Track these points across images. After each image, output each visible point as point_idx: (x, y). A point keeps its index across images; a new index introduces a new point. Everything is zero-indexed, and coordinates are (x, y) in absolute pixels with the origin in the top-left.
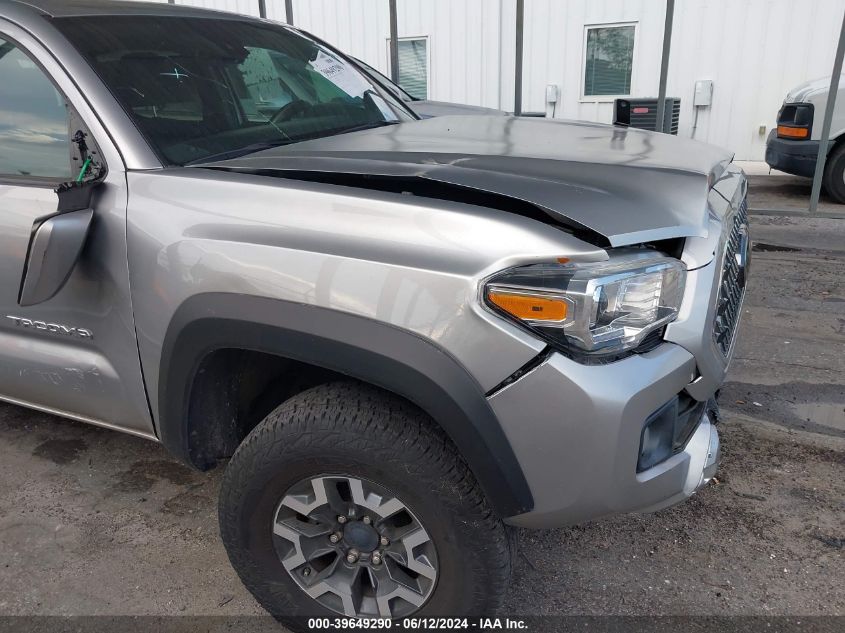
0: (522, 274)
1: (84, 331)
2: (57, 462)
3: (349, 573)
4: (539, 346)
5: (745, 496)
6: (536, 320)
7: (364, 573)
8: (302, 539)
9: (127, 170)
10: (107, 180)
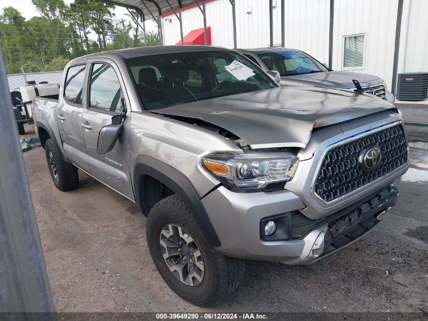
0: (216, 156)
1: (121, 165)
2: (132, 214)
3: (182, 264)
4: (217, 183)
5: (397, 283)
6: (218, 174)
7: (187, 264)
8: (167, 247)
9: (132, 111)
10: (127, 115)
